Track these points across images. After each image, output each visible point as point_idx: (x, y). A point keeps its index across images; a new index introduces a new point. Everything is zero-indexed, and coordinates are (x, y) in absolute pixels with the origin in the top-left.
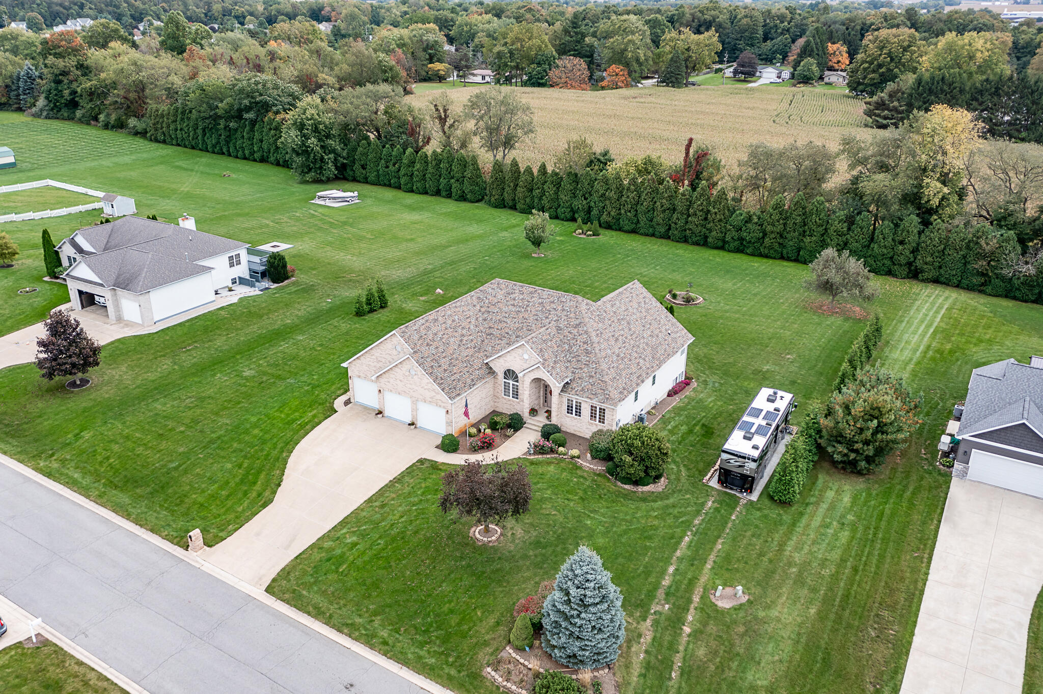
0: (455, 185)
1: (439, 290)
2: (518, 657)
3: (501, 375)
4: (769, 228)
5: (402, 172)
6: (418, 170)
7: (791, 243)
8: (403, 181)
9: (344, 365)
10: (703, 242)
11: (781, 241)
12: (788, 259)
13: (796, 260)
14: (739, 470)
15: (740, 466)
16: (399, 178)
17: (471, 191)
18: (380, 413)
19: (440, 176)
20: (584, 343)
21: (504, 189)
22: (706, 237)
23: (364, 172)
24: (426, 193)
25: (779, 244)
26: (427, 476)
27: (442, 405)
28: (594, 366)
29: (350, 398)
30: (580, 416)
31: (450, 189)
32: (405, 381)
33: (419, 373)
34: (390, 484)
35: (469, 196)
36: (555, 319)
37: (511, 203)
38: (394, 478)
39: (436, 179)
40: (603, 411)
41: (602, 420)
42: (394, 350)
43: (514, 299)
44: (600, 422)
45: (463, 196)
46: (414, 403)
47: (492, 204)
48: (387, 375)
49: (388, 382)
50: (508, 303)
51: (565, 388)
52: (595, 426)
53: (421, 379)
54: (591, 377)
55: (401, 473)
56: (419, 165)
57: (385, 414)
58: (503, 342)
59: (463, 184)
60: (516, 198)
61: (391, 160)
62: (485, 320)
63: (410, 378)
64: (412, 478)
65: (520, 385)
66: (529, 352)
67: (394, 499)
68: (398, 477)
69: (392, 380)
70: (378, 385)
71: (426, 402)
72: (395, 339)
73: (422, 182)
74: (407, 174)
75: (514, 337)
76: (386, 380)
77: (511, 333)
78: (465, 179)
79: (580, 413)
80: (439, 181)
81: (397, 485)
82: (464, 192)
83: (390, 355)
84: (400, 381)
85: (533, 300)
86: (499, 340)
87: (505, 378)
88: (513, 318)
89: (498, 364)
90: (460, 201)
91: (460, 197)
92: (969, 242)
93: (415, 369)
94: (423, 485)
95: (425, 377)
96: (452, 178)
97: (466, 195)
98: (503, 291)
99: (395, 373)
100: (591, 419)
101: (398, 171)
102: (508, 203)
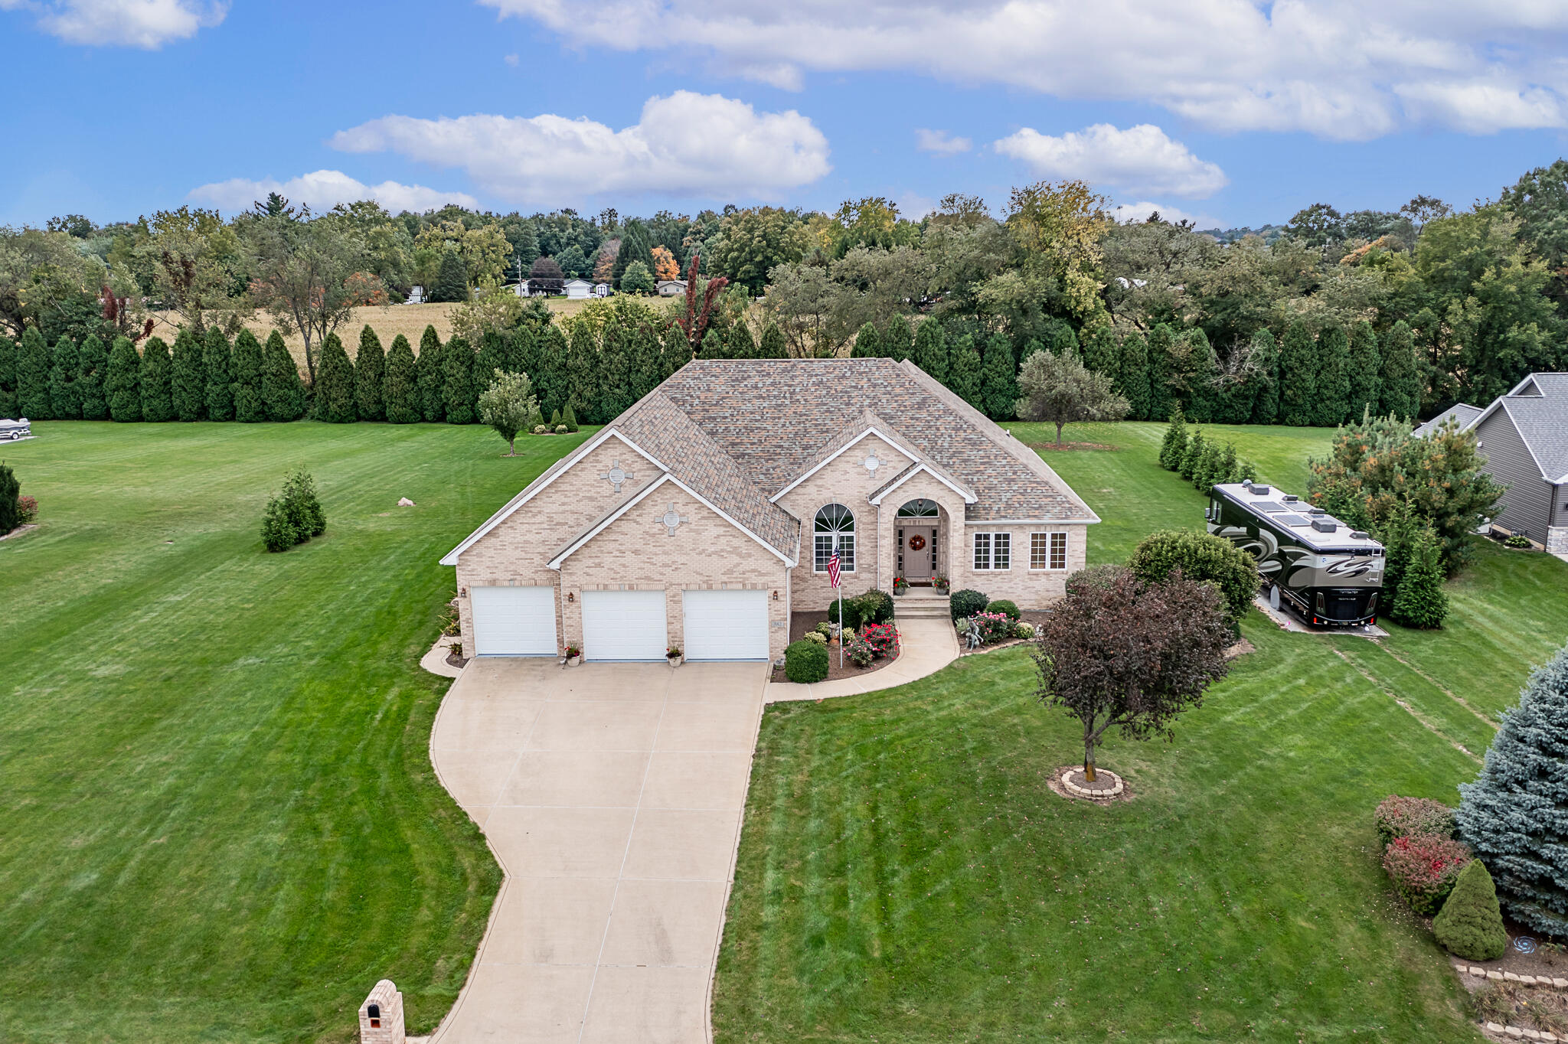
0: (243, 393)
1: (404, 501)
2: (1508, 975)
3: (809, 524)
5: (112, 381)
6: (150, 374)
8: (114, 401)
9: (450, 560)
14: (1357, 582)
15: (1358, 573)
16: (103, 397)
17: (281, 400)
18: (573, 653)
19: (204, 380)
20: (957, 429)
21: (352, 385)
23: (10, 396)
24: (175, 418)
26: (826, 727)
27: (760, 581)
28: (1004, 462)
29: (457, 650)
30: (1006, 566)
31: (232, 402)
32: (650, 548)
33: (693, 516)
34: (762, 761)
35: (277, 410)
36: (866, 403)
37: (373, 409)
38: (758, 750)
39: (195, 387)
40: (1059, 540)
41: (1059, 561)
42: (605, 484)
43: (756, 387)
44: (1053, 566)
45: (263, 412)
46: (675, 600)
47: (333, 417)
48: (594, 547)
49: (599, 565)
50: (747, 397)
51: (970, 511)
52: (1043, 579)
53: (698, 532)
54: (1010, 481)
55: (761, 738)
56: (151, 365)
57: (587, 655)
58: (780, 463)
59: (260, 388)
60: (384, 397)
61: (77, 364)
62: (712, 433)
63: (664, 538)
64: (797, 738)
65: (859, 535)
66: (879, 452)
67: (810, 784)
68: (763, 745)
69: (608, 560)
70: (566, 581)
71: (710, 588)
72: (611, 452)
73: (163, 397)
74: (124, 387)
75: (800, 451)
76: (590, 562)
77: (786, 445)
78: (264, 379)
79: (1006, 559)
80: (202, 390)
81: (782, 759)
82: (264, 403)
83: (592, 499)
84: (636, 552)
85: (797, 381)
86: (767, 461)
87: (818, 529)
88: (775, 418)
89: (801, 500)
90: (258, 422)
91: (257, 413)
92: (1150, 352)
93: (681, 509)
94: (839, 742)
95: (711, 523)
96: (233, 380)
97: (271, 408)
98: (722, 379)
99: (620, 537)
100: (1033, 565)
101: (100, 383)
102: (365, 411)
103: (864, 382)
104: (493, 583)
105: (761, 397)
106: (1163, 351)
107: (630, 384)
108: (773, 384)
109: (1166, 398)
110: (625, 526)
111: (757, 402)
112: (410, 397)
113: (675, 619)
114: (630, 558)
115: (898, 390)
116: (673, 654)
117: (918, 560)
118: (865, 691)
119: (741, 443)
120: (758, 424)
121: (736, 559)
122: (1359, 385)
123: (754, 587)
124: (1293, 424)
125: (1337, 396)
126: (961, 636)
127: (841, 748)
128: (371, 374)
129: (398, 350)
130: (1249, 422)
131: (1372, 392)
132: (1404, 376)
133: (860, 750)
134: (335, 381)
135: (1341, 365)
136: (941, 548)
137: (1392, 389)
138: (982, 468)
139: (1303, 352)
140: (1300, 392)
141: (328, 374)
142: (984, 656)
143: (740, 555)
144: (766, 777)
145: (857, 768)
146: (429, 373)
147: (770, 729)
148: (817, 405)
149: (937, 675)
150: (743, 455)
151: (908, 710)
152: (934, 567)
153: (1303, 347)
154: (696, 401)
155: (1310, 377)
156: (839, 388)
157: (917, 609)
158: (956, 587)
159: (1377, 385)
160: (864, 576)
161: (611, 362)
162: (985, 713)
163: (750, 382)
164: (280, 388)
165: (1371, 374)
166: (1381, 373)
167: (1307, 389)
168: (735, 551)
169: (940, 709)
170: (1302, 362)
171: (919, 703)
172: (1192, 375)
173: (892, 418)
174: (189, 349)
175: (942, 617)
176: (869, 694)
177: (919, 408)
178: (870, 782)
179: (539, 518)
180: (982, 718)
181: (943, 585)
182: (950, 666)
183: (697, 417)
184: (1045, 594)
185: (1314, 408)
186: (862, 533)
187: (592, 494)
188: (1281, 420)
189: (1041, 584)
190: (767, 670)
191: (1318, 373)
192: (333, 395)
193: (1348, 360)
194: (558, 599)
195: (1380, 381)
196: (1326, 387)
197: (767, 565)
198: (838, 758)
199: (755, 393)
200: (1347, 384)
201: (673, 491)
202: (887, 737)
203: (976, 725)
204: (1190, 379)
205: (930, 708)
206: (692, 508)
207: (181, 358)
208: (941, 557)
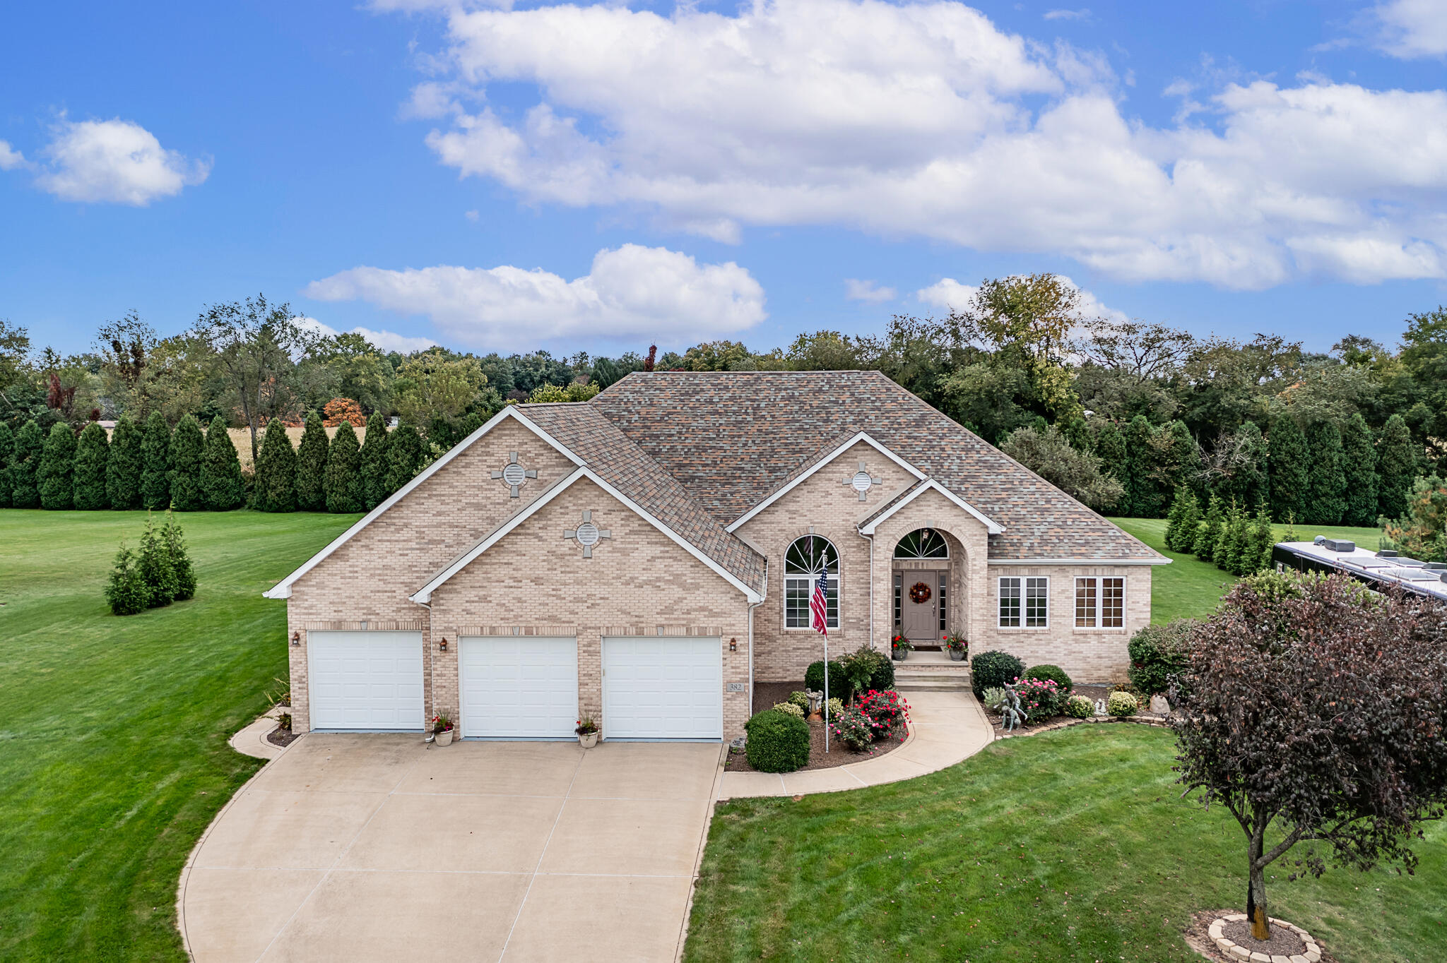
0: (179, 481)
3: (779, 563)
5: (45, 467)
6: (85, 461)
8: (44, 489)
9: (280, 591)
16: (34, 484)
17: (218, 487)
19: (140, 468)
21: (293, 473)
24: (106, 506)
26: (810, 838)
27: (712, 623)
28: (1033, 488)
29: (286, 722)
30: (1042, 622)
31: (167, 489)
32: (557, 575)
33: (618, 531)
34: (709, 893)
35: (213, 498)
36: (849, 419)
37: (312, 498)
38: (704, 873)
39: (130, 474)
40: (1115, 589)
41: (1114, 617)
42: (498, 486)
43: (711, 402)
44: (1106, 623)
45: (198, 500)
46: (590, 651)
47: (270, 506)
48: (479, 574)
49: (484, 599)
50: (699, 412)
51: (995, 544)
52: (1093, 641)
53: (624, 553)
54: (1043, 511)
55: (709, 854)
56: (86, 452)
57: (466, 727)
58: (741, 487)
59: (197, 475)
60: (325, 486)
61: (12, 450)
62: (654, 453)
63: (577, 561)
64: (765, 855)
65: (844, 579)
66: (872, 467)
67: (789, 934)
68: (712, 865)
69: (497, 591)
70: (437, 621)
71: (640, 634)
72: (508, 441)
73: (96, 484)
74: (57, 473)
75: (765, 473)
76: (472, 595)
77: (748, 467)
78: (202, 467)
79: (1043, 612)
80: (137, 477)
81: (741, 889)
82: (200, 491)
83: (478, 507)
84: (537, 581)
85: (761, 396)
86: (723, 485)
87: (790, 569)
88: (734, 437)
89: (767, 531)
90: (192, 510)
91: (191, 502)
92: (1129, 445)
93: (601, 518)
94: (832, 863)
95: (641, 539)
96: (170, 468)
97: (207, 496)
98: (668, 393)
99: (514, 559)
100: (1079, 622)
101: (34, 469)
102: (305, 500)
103: (846, 397)
104: (338, 627)
105: (716, 412)
106: (1143, 444)
108: (732, 398)
109: (1149, 492)
110: (522, 543)
111: (711, 419)
112: (352, 485)
113: (590, 678)
114: (528, 589)
115: (889, 406)
116: (586, 729)
117: (921, 616)
118: (865, 785)
119: (691, 465)
120: (711, 443)
121: (677, 592)
122: (1356, 480)
123: (703, 634)
125: (1333, 493)
126: (993, 713)
127: (836, 873)
128: (313, 462)
129: (342, 437)
131: (1371, 488)
132: (1404, 472)
133: (867, 876)
134: (275, 469)
135: (1336, 459)
136: (952, 601)
137: (1391, 486)
138: (1004, 495)
139: (1293, 445)
140: (1292, 488)
141: (269, 462)
142: (1030, 739)
143: (683, 586)
144: (716, 919)
145: (864, 906)
146: (373, 461)
147: (723, 840)
148: (787, 422)
149: (969, 763)
150: (692, 478)
151: (934, 814)
152: (943, 626)
153: (1293, 440)
154: (636, 417)
155: (1302, 472)
156: (815, 403)
157: (924, 678)
158: (977, 648)
159: (1376, 482)
160: (851, 634)
162: (1053, 821)
163: (703, 397)
164: (219, 476)
165: (1368, 470)
166: (1379, 469)
167: (1301, 484)
168: (677, 580)
169: (984, 813)
170: (1293, 456)
171: (949, 804)
172: (1175, 468)
173: (883, 436)
174: (127, 436)
175: (959, 689)
176: (870, 788)
177: (917, 426)
178: (889, 932)
179: (405, 534)
180: (1052, 829)
181: (958, 646)
182: (985, 752)
183: (636, 434)
184: (1095, 662)
186: (848, 576)
187: (479, 500)
189: (1091, 648)
190: (720, 755)
191: (1311, 469)
192: (273, 483)
193: (1343, 455)
194: (426, 649)
195: (1379, 477)
196: (1322, 484)
197: (720, 601)
198: (833, 890)
199: (709, 408)
200: (1343, 479)
201: (590, 493)
202: (908, 856)
203: (1043, 839)
204: (1173, 473)
205: (967, 811)
206: (616, 518)
207: (119, 444)
208: (952, 613)
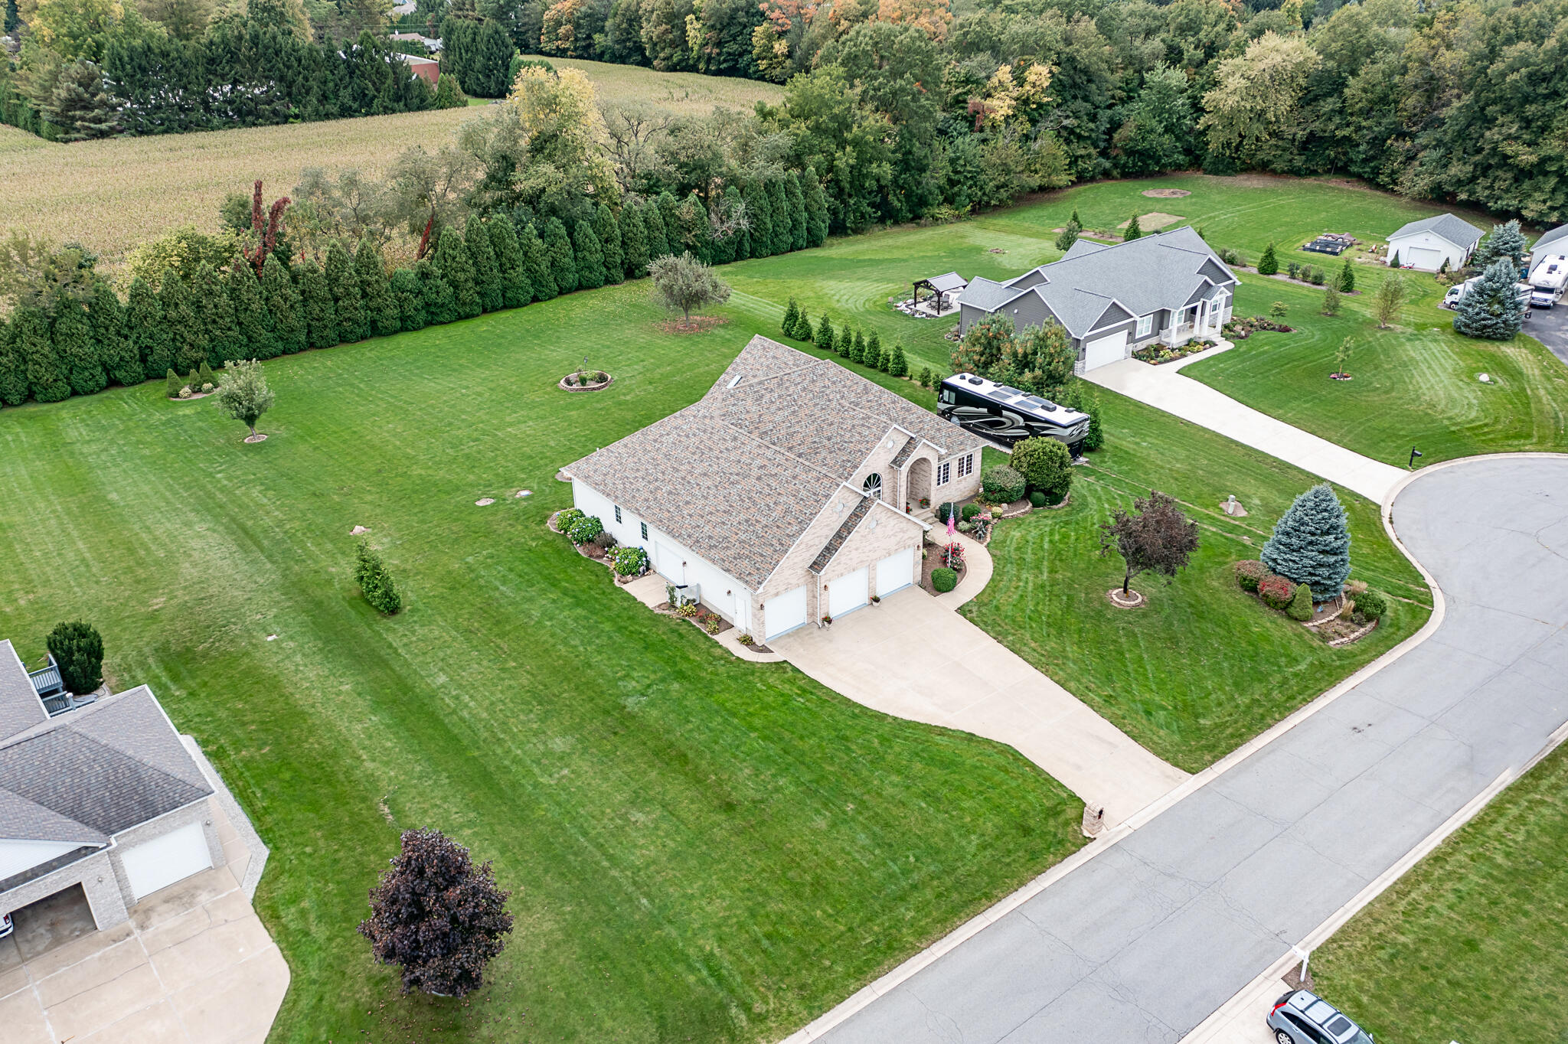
4: (461, 276)
7: (494, 286)
10: (376, 331)
11: (478, 289)
12: (495, 309)
13: (505, 307)
14: (1079, 438)
18: (826, 619)
22: (373, 322)
25: (478, 293)
27: (911, 542)
29: (749, 642)
32: (863, 544)
33: (884, 518)
36: (838, 397)
38: (994, 638)
40: (970, 459)
41: (969, 470)
42: (834, 515)
43: (772, 402)
44: (967, 473)
46: (872, 569)
49: (839, 563)
50: (772, 411)
52: (963, 483)
53: (884, 527)
54: (939, 430)
55: (985, 631)
63: (870, 536)
65: (884, 488)
66: (894, 437)
67: (1041, 646)
68: (992, 634)
69: (844, 559)
70: (822, 579)
71: (889, 555)
76: (835, 563)
83: (828, 526)
84: (857, 549)
88: (798, 422)
93: (878, 516)
95: (892, 519)
99: (850, 544)
100: (959, 476)
103: (827, 382)
104: (777, 594)
106: (673, 215)
107: (240, 324)
111: (780, 413)
113: (872, 578)
114: (854, 554)
115: (848, 383)
116: (876, 600)
118: (983, 585)
120: (792, 430)
121: (902, 534)
122: (796, 220)
123: (908, 546)
124: (761, 256)
125: (785, 231)
126: (965, 534)
127: (1023, 622)
130: (735, 260)
131: (803, 223)
133: (1032, 619)
135: (784, 207)
139: (761, 202)
143: (905, 531)
145: (1044, 629)
147: (979, 623)
148: (814, 406)
149: (996, 563)
153: (760, 197)
155: (768, 220)
156: (817, 390)
158: (933, 502)
161: (216, 306)
162: (1045, 578)
163: (766, 400)
165: (801, 211)
166: (807, 209)
167: (768, 229)
168: (902, 529)
169: (1026, 583)
170: (761, 209)
175: (935, 522)
180: (1048, 581)
181: (924, 502)
182: (992, 555)
184: (964, 490)
185: (772, 242)
186: (886, 486)
187: (828, 522)
188: (753, 254)
189: (962, 486)
190: (922, 591)
191: (772, 216)
193: (787, 203)
195: (807, 215)
196: (778, 226)
197: (915, 533)
198: (1031, 627)
199: (774, 406)
200: (789, 221)
201: (876, 507)
202: (1031, 608)
203: (1052, 586)
204: (696, 236)
205: (1021, 583)
206: (883, 514)
